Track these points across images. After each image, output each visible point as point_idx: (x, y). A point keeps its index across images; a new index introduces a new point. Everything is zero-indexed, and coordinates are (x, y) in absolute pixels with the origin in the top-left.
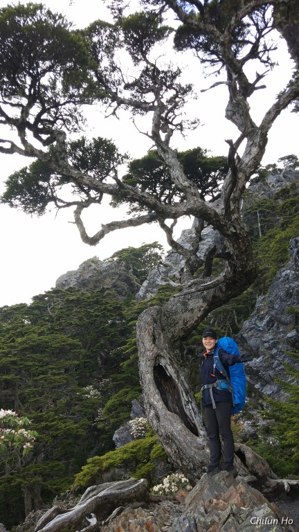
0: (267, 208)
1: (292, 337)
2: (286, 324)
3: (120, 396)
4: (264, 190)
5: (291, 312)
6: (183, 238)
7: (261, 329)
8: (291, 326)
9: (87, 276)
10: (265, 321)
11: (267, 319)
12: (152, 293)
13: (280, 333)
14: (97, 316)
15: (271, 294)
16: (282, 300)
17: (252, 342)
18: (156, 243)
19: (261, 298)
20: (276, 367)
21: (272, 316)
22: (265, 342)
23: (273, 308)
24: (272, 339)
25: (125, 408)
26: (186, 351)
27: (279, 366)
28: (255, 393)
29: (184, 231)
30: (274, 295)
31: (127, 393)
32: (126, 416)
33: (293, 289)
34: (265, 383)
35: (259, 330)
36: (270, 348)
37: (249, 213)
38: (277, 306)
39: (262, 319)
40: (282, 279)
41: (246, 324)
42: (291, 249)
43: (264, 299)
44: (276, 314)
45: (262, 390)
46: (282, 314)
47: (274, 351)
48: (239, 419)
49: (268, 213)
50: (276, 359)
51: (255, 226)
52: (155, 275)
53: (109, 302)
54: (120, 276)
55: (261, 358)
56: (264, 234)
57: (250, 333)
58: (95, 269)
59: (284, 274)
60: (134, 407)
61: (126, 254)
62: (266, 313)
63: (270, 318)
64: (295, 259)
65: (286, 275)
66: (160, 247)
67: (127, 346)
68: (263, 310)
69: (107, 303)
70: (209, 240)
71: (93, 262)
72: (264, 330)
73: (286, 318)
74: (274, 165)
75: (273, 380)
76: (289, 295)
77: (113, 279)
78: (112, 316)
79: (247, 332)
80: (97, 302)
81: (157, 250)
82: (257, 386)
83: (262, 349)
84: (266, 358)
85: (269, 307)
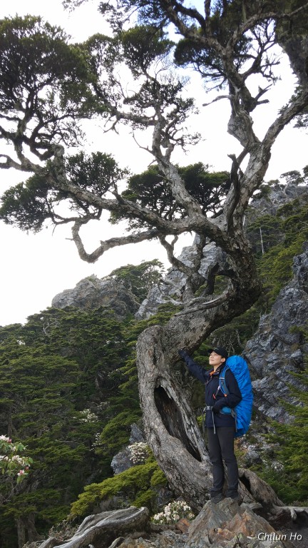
0: (270, 224)
1: (296, 357)
2: (290, 344)
3: (119, 420)
4: (266, 206)
5: (295, 331)
6: (184, 255)
7: (264, 349)
8: (296, 346)
9: (84, 295)
10: (268, 341)
11: (271, 338)
12: (152, 312)
14: (95, 336)
15: (274, 312)
16: (286, 319)
17: (255, 363)
18: (156, 260)
19: (264, 317)
20: (280, 389)
21: (276, 335)
22: (268, 362)
23: (277, 327)
24: (275, 360)
25: (124, 433)
26: (187, 372)
27: (283, 387)
28: (259, 416)
29: (185, 249)
30: (278, 314)
31: (126, 416)
32: (125, 441)
33: (297, 308)
34: (269, 405)
35: (263, 350)
36: (273, 369)
37: (252, 229)
38: (280, 326)
39: (265, 339)
40: (286, 297)
41: (250, 344)
42: (295, 266)
43: (267, 318)
44: (280, 333)
45: (266, 412)
46: (286, 333)
47: (278, 372)
48: (242, 443)
49: (271, 230)
50: (280, 380)
51: (258, 243)
52: (154, 293)
53: (108, 321)
54: (118, 295)
55: (265, 379)
56: (266, 251)
57: (253, 354)
58: (93, 287)
59: (287, 292)
60: (133, 432)
61: (125, 272)
62: (270, 333)
63: (274, 338)
64: (299, 276)
65: (290, 293)
66: (160, 265)
67: (126, 367)
68: (266, 329)
69: (105, 323)
70: (211, 257)
71: (90, 280)
72: (268, 350)
73: (290, 337)
74: (277, 182)
75: (277, 402)
76: (293, 313)
77: (111, 298)
78: (111, 336)
79: (251, 353)
80: (95, 322)
81: (157, 268)
82: (261, 408)
83: (265, 370)
84: (270, 378)
85: (273, 326)
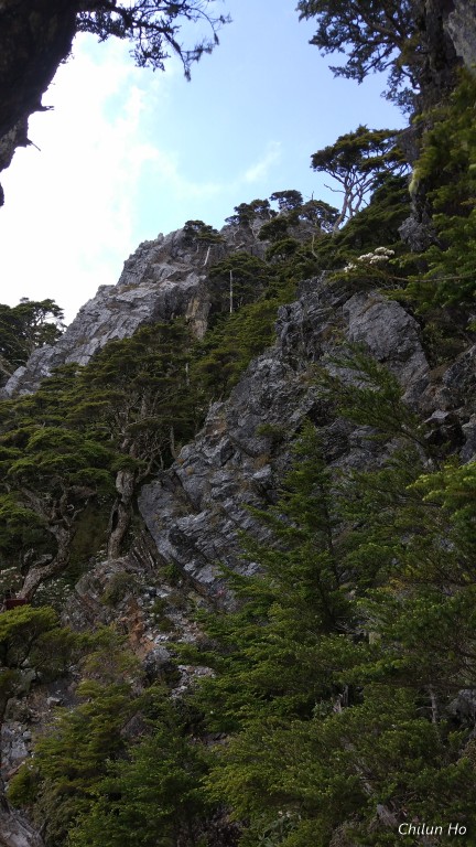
1: (262, 479)
2: (254, 455)
4: (245, 241)
5: (266, 433)
7: (210, 461)
10: (219, 448)
11: (223, 443)
12: (30, 389)
13: (241, 470)
15: (235, 399)
16: (253, 412)
17: (190, 485)
18: (48, 301)
19: (216, 406)
20: (228, 533)
21: (233, 439)
22: (214, 486)
23: (236, 425)
24: (226, 481)
27: (233, 530)
28: (184, 579)
29: (102, 288)
30: (240, 402)
33: (275, 393)
34: (204, 561)
35: (207, 464)
36: (220, 498)
38: (242, 422)
39: (213, 444)
40: (258, 373)
41: (186, 451)
42: (280, 323)
43: (221, 408)
44: (241, 436)
45: (196, 574)
46: (250, 436)
47: (228, 503)
48: (146, 630)
50: (229, 518)
51: (224, 296)
52: (40, 358)
55: (203, 514)
57: (189, 469)
59: (261, 365)
62: (223, 434)
63: (229, 443)
64: (284, 340)
65: (265, 367)
66: (57, 311)
68: (217, 427)
72: (215, 463)
73: (257, 444)
75: (218, 556)
76: (266, 402)
79: (185, 467)
81: (50, 319)
82: (188, 567)
83: (206, 499)
84: (212, 514)
85: (229, 423)
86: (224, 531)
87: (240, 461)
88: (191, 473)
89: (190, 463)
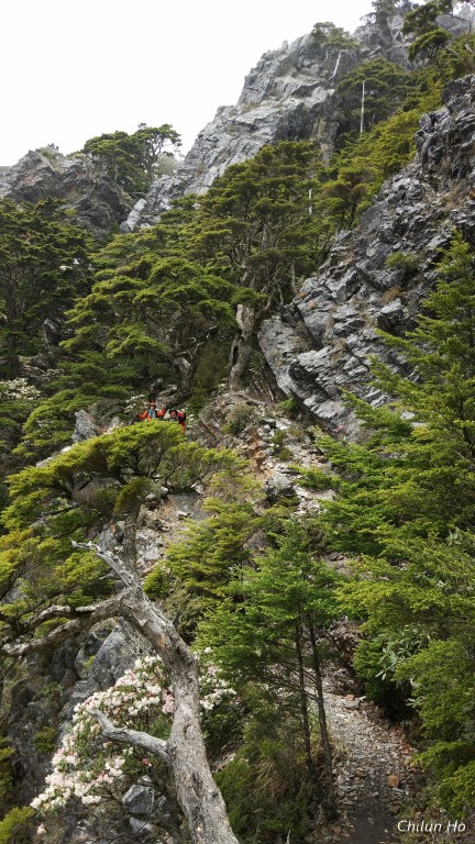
0: (382, 77)
1: (391, 314)
2: (381, 289)
3: (56, 402)
5: (398, 264)
6: (220, 122)
7: (334, 295)
9: (32, 181)
11: (348, 276)
12: (151, 224)
13: (367, 305)
15: (364, 226)
16: (384, 240)
17: (312, 320)
18: (166, 126)
20: (350, 369)
21: (360, 271)
22: (337, 321)
23: (364, 256)
24: (351, 316)
25: (64, 423)
26: (186, 329)
28: (304, 414)
29: (222, 109)
35: (331, 299)
36: (344, 334)
38: (371, 252)
39: (338, 277)
40: (392, 195)
43: (348, 237)
44: (369, 267)
45: (316, 409)
46: (379, 268)
47: (352, 339)
51: (354, 113)
52: (159, 189)
54: (97, 188)
55: (324, 351)
56: (367, 130)
58: (48, 169)
59: (396, 186)
62: (349, 266)
63: (354, 276)
64: (426, 155)
65: (402, 187)
68: (343, 258)
71: (45, 155)
72: (340, 298)
73: (386, 276)
75: (340, 392)
77: (83, 193)
79: (307, 301)
83: (328, 333)
84: (334, 350)
85: (356, 253)
86: (345, 368)
87: (366, 295)
88: (313, 308)
89: (313, 297)
